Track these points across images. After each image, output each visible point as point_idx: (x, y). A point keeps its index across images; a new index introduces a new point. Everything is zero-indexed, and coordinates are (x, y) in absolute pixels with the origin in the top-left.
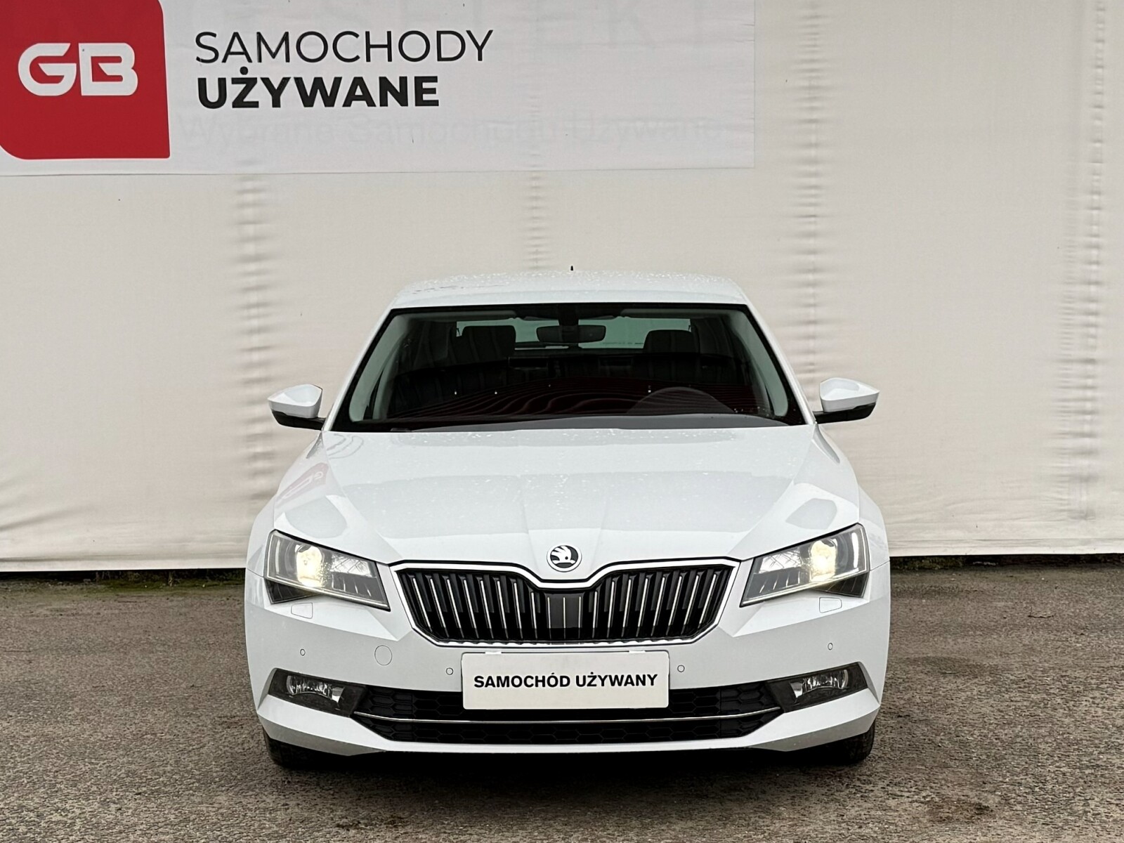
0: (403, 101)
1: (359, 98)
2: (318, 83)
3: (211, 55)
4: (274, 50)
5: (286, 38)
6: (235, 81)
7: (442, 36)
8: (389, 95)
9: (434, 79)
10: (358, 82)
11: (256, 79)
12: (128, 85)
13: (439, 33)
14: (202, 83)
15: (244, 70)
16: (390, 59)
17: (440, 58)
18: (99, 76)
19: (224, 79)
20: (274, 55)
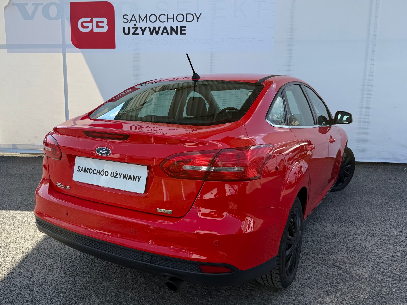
0: (177, 33)
1: (165, 32)
2: (154, 28)
3: (126, 21)
4: (143, 20)
5: (146, 16)
6: (133, 28)
7: (188, 15)
8: (173, 31)
9: (185, 27)
10: (165, 28)
11: (138, 27)
12: (105, 29)
13: (187, 14)
14: (124, 28)
15: (135, 25)
16: (174, 22)
17: (187, 21)
18: (98, 26)
19: (130, 27)
20: (143, 21)
